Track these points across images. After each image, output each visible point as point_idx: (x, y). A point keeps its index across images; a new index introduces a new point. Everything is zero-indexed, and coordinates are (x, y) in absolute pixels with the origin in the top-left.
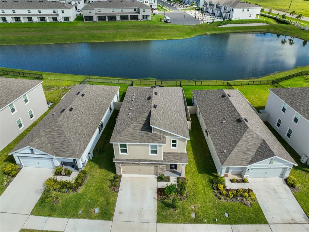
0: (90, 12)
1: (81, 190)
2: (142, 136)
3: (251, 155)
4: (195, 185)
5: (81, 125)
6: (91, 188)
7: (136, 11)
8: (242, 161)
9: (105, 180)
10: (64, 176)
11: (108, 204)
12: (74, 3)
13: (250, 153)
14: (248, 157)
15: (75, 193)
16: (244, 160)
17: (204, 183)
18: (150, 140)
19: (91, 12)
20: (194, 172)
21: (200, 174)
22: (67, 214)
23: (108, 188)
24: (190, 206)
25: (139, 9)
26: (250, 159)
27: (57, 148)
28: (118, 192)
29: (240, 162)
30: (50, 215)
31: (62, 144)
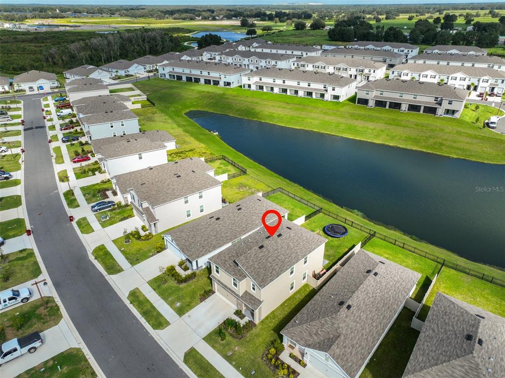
0: (366, 94)
1: (182, 285)
2: (231, 266)
3: (315, 340)
4: (257, 336)
5: (215, 236)
6: (189, 288)
7: (437, 101)
8: (301, 339)
9: (203, 288)
10: (182, 269)
11: (188, 305)
12: (368, 70)
13: (315, 338)
14: (309, 340)
15: (178, 285)
16: (304, 339)
17: (267, 340)
18: (233, 273)
19: (368, 94)
20: (270, 326)
21: (272, 332)
22: (162, 295)
23: (199, 296)
24: (235, 346)
25: (442, 100)
26: (310, 343)
27: (186, 246)
28: (201, 302)
29: (299, 339)
30: (154, 290)
31: (191, 244)
